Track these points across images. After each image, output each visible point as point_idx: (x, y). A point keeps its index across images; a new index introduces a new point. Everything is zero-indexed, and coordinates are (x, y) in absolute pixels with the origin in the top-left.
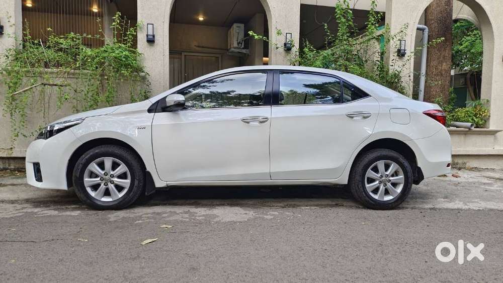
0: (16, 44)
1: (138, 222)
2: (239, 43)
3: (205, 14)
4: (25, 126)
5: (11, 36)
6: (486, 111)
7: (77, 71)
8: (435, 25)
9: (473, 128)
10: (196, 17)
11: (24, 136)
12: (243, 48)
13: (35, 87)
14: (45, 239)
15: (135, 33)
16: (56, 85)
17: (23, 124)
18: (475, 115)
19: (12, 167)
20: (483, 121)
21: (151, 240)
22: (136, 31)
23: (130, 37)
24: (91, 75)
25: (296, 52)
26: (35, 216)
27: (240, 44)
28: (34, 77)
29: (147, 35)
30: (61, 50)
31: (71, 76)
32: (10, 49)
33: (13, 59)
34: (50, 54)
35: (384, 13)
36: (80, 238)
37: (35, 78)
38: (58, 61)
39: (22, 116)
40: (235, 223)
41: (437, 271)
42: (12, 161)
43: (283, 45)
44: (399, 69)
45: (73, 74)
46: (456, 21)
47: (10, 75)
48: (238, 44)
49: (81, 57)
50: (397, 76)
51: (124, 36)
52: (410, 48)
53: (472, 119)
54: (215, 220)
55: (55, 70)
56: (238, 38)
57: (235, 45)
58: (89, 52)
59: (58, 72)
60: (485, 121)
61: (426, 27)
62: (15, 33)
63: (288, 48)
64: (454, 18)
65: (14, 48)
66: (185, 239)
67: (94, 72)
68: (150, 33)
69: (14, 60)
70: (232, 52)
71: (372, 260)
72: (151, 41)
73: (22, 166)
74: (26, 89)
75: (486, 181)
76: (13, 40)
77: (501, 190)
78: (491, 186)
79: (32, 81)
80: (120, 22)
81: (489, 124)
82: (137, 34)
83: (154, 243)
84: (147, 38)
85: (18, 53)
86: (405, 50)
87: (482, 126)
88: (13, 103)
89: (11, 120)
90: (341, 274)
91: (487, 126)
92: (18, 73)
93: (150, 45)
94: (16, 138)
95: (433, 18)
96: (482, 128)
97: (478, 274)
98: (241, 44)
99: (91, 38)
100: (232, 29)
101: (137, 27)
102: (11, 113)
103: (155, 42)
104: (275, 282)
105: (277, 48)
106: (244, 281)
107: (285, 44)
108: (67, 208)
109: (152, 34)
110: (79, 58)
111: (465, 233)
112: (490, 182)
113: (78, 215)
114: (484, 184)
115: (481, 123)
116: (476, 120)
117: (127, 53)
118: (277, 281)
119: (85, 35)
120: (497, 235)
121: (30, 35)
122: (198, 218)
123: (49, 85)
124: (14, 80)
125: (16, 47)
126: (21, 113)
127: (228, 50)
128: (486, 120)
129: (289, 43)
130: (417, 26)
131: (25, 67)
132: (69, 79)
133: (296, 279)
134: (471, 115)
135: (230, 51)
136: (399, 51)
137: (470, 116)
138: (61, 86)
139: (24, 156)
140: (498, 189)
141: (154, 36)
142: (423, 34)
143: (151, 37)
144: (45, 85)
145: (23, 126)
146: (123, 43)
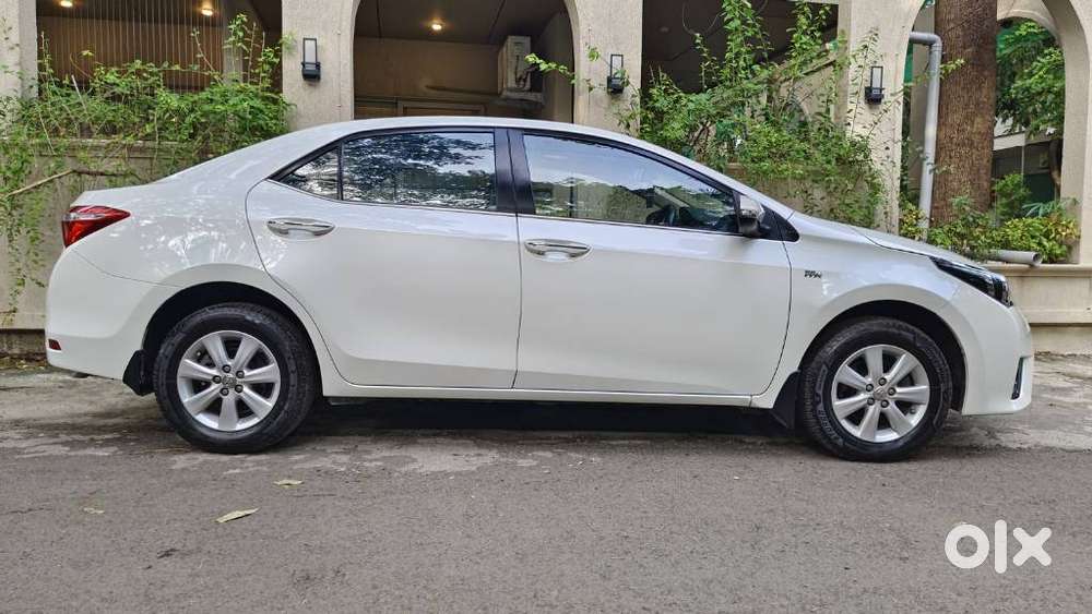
0: (22, 86)
1: (231, 471)
2: (520, 78)
3: (445, 18)
4: (41, 263)
5: (10, 69)
6: (1071, 225)
7: (149, 144)
8: (956, 32)
9: (1039, 264)
10: (426, 24)
11: (39, 283)
12: (530, 90)
13: (60, 177)
14: (13, 509)
15: (277, 60)
16: (102, 174)
17: (35, 258)
18: (1047, 236)
19: (16, 351)
20: (1064, 248)
21: (241, 514)
22: (278, 54)
23: (267, 67)
24: (177, 152)
25: (633, 96)
26: (17, 457)
27: (522, 83)
28: (58, 156)
29: (303, 64)
30: (116, 98)
31: (137, 155)
32: (8, 99)
33: (15, 118)
34: (93, 106)
35: (835, 8)
36: (90, 505)
37: (59, 159)
38: (109, 122)
39: (33, 241)
40: (447, 475)
41: (865, 591)
42: (14, 338)
43: (605, 83)
44: (865, 133)
45: (141, 150)
46: (1008, 23)
47: (8, 153)
48: (518, 81)
49: (157, 113)
50: (861, 147)
51: (253, 67)
52: (893, 84)
53: (1040, 244)
54: (404, 469)
55: (104, 141)
56: (516, 68)
57: (511, 83)
58: (174, 100)
59: (109, 144)
60: (1070, 248)
61: (936, 37)
62: (20, 64)
63: (615, 89)
64: (1000, 16)
65: (19, 96)
66: (318, 510)
67: (184, 145)
68: (310, 58)
69: (17, 122)
70: (507, 99)
71: (722, 564)
72: (312, 76)
73: (36, 349)
74: (39, 183)
75: (1061, 383)
76: (15, 78)
77: (1085, 404)
78: (1066, 395)
79: (52, 165)
80: (246, 35)
81: (1078, 255)
82: (280, 62)
83: (245, 520)
84: (303, 71)
85: (27, 105)
86: (881, 90)
87: (1062, 259)
88: (14, 213)
89: (10, 249)
90: (637, 595)
91: (1074, 258)
92: (24, 149)
93: (310, 85)
94: (20, 288)
95: (953, 16)
96: (1062, 262)
97: (960, 599)
98: (525, 80)
99: (177, 71)
100: (504, 49)
101: (281, 45)
102: (10, 235)
103: (322, 77)
104: (480, 611)
105: (591, 89)
106: (410, 609)
107: (609, 80)
108: (92, 439)
109: (314, 61)
110: (153, 115)
111: (964, 503)
112: (1069, 385)
113: (109, 456)
114: (1053, 389)
115: (1058, 252)
116: (1045, 243)
117: (258, 103)
118: (485, 609)
119: (166, 65)
120: (1039, 509)
121: (51, 67)
122: (367, 464)
123: (88, 173)
124: (16, 165)
125: (23, 93)
126: (31, 234)
127: (498, 95)
128: (1071, 246)
129: (619, 75)
130: (909, 34)
131: (37, 136)
132: (133, 160)
133: (529, 604)
134: (1038, 234)
135: (502, 97)
136: (869, 90)
137: (1033, 237)
138: (114, 175)
139: (41, 327)
140: (1083, 400)
141: (318, 65)
142: (931, 53)
143: (313, 68)
144: (80, 174)
145: (36, 262)
146: (251, 83)
